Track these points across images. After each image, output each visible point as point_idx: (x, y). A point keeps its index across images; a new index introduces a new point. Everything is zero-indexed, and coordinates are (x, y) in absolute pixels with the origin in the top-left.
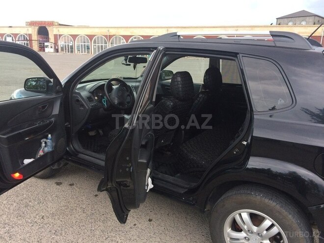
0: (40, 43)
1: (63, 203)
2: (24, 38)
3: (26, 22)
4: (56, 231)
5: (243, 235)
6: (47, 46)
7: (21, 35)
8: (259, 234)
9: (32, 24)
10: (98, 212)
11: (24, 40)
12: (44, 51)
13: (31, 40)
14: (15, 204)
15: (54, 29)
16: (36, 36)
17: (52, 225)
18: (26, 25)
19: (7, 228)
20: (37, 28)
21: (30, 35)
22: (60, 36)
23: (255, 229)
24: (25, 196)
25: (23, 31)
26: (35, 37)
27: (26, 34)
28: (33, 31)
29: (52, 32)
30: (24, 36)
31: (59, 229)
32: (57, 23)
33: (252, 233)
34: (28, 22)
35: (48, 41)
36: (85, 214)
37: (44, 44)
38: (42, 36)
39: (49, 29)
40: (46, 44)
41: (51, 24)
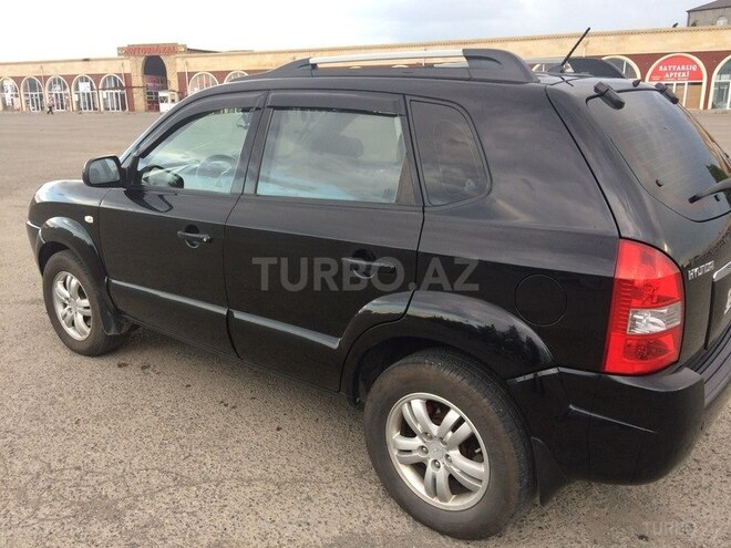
0: (148, 93)
1: (120, 399)
2: (116, 84)
3: (119, 49)
4: (96, 445)
5: (416, 442)
6: (164, 100)
7: (109, 77)
8: (441, 439)
9: (130, 51)
10: (182, 415)
11: (116, 88)
12: (158, 109)
13: (129, 87)
14: (32, 400)
15: (178, 60)
16: (140, 78)
17: (91, 434)
18: (119, 54)
19: (10, 439)
20: (142, 60)
21: (127, 77)
22: (191, 74)
23: (434, 429)
24: (53, 386)
25: (112, 69)
26: (138, 80)
27: (120, 75)
28: (134, 68)
29: (174, 66)
30: (115, 78)
31: (103, 441)
32: (184, 46)
33: (431, 438)
34: (122, 49)
35: (165, 88)
36: (157, 418)
37: (157, 94)
38: (154, 78)
39: (167, 60)
40: (161, 94)
41: (172, 49)
